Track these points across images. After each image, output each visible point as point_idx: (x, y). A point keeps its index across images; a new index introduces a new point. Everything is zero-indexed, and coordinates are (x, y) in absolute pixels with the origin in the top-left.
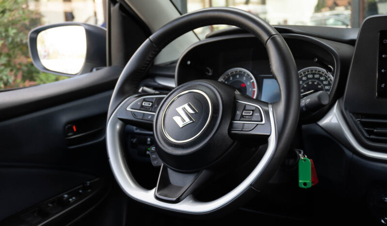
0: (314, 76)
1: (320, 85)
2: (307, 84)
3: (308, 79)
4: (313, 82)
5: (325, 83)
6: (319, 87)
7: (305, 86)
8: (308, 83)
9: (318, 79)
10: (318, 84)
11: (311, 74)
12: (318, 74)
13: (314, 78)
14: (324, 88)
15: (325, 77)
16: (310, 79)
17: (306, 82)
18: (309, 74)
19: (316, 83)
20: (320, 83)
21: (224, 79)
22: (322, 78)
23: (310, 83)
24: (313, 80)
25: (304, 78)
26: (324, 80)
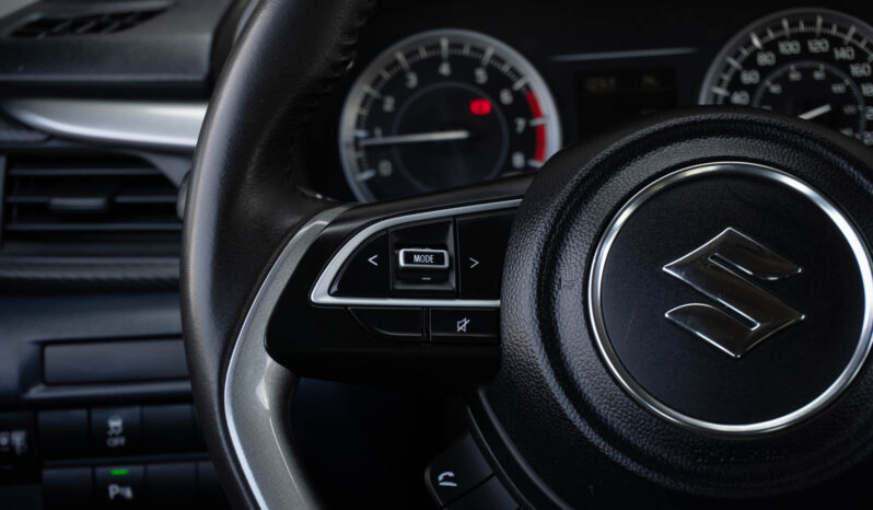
0: (804, 47)
1: (839, 81)
2: (784, 81)
3: (783, 60)
4: (807, 74)
5: (856, 70)
6: (838, 89)
7: (775, 89)
8: (786, 75)
9: (827, 57)
10: (831, 79)
11: (793, 37)
12: (823, 36)
13: (805, 53)
14: (856, 93)
15: (856, 48)
16: (791, 58)
17: (778, 73)
18: (783, 39)
19: (818, 75)
20: (837, 72)
21: (374, 85)
22: (842, 54)
23: (795, 76)
24: (807, 64)
25: (764, 59)
26: (853, 62)
